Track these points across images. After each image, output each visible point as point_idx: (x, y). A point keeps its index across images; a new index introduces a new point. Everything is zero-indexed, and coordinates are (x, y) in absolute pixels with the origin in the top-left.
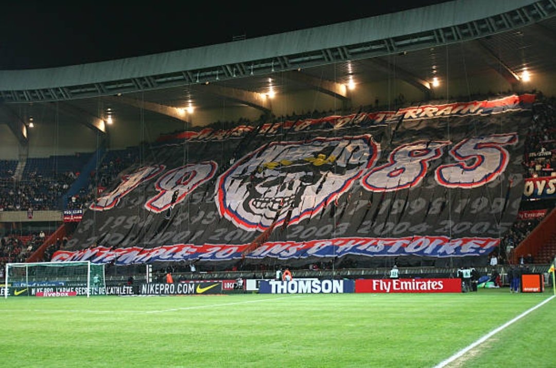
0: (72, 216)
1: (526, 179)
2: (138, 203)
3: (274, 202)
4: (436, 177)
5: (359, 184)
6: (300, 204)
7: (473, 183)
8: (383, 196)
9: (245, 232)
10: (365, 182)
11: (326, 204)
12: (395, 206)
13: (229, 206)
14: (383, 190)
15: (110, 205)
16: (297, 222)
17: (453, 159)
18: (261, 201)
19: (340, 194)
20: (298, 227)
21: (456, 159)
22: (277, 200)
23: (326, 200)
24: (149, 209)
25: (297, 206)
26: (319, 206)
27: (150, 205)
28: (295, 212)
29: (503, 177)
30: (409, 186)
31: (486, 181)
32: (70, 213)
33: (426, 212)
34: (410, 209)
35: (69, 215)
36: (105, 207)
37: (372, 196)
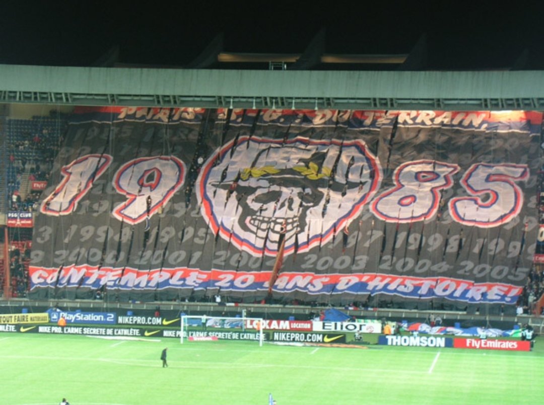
0: (18, 220)
1: (541, 225)
2: (103, 209)
3: (276, 223)
4: (451, 212)
5: (368, 210)
6: (306, 228)
7: (488, 222)
8: (398, 228)
9: (250, 256)
10: (376, 209)
11: (335, 231)
12: (411, 240)
13: (222, 223)
14: (396, 221)
15: (66, 210)
16: (307, 250)
17: (465, 192)
18: (259, 220)
19: (350, 221)
20: (309, 256)
21: (469, 192)
22: (279, 221)
23: (334, 227)
24: (120, 218)
25: (302, 230)
26: (328, 232)
27: (119, 212)
28: (302, 238)
29: (518, 220)
30: (423, 219)
31: (502, 221)
32: (16, 215)
33: (444, 249)
34: (427, 245)
35: (15, 219)
36: (60, 211)
37: (385, 227)
